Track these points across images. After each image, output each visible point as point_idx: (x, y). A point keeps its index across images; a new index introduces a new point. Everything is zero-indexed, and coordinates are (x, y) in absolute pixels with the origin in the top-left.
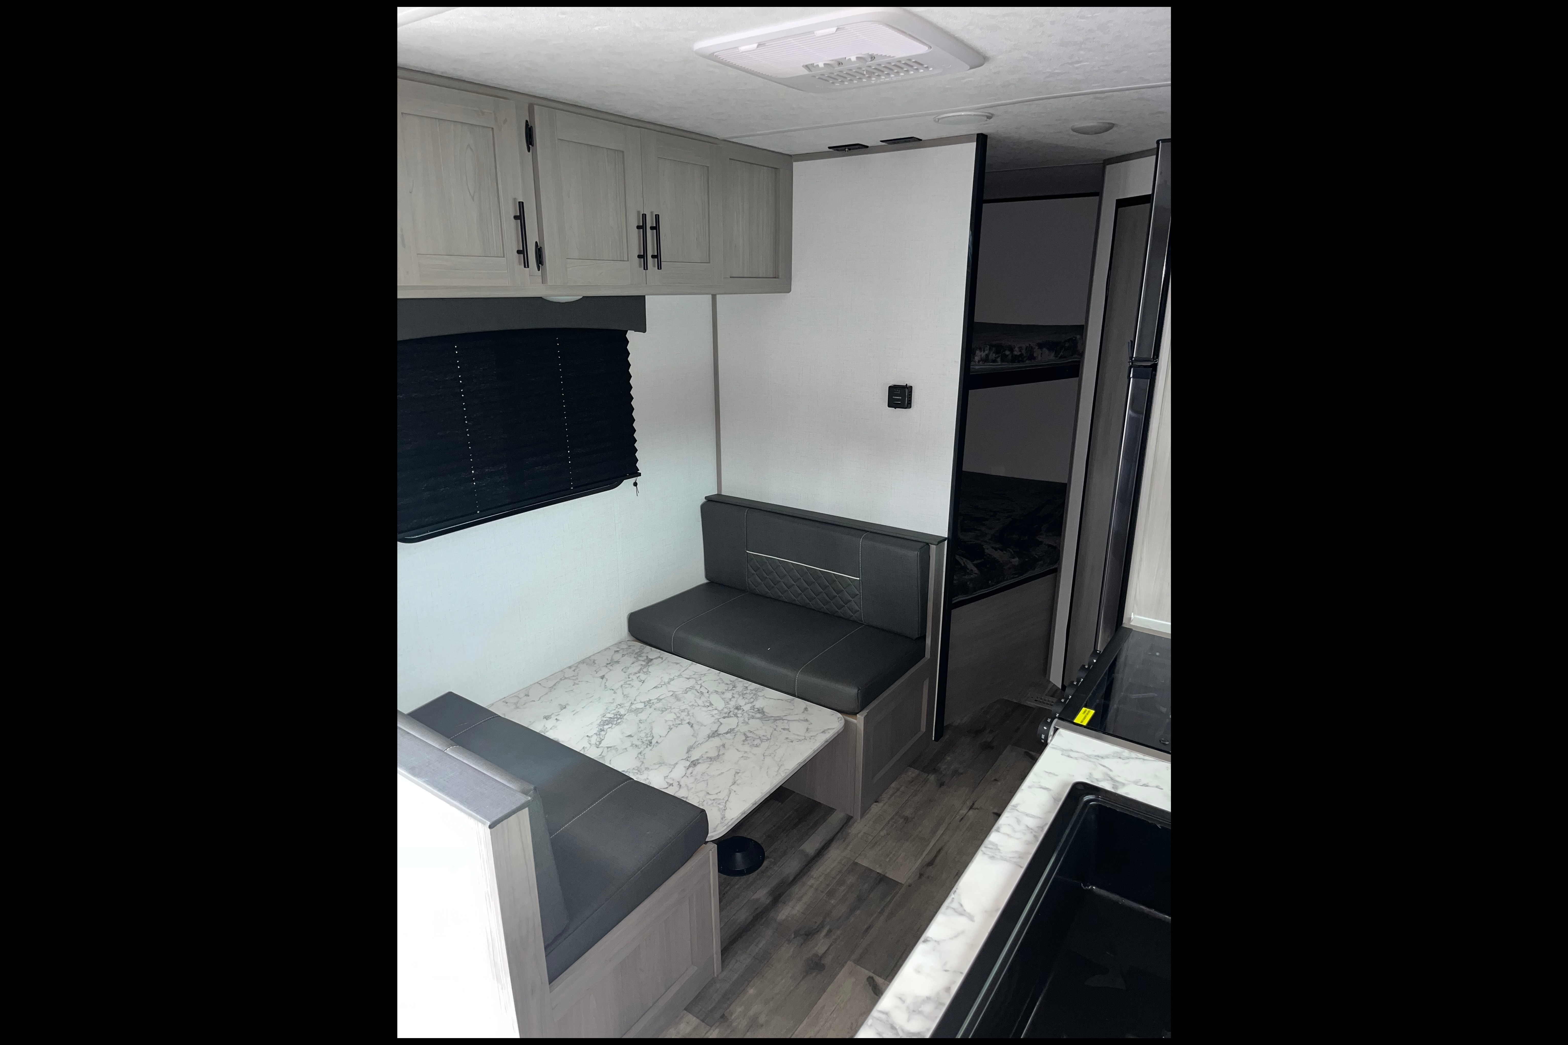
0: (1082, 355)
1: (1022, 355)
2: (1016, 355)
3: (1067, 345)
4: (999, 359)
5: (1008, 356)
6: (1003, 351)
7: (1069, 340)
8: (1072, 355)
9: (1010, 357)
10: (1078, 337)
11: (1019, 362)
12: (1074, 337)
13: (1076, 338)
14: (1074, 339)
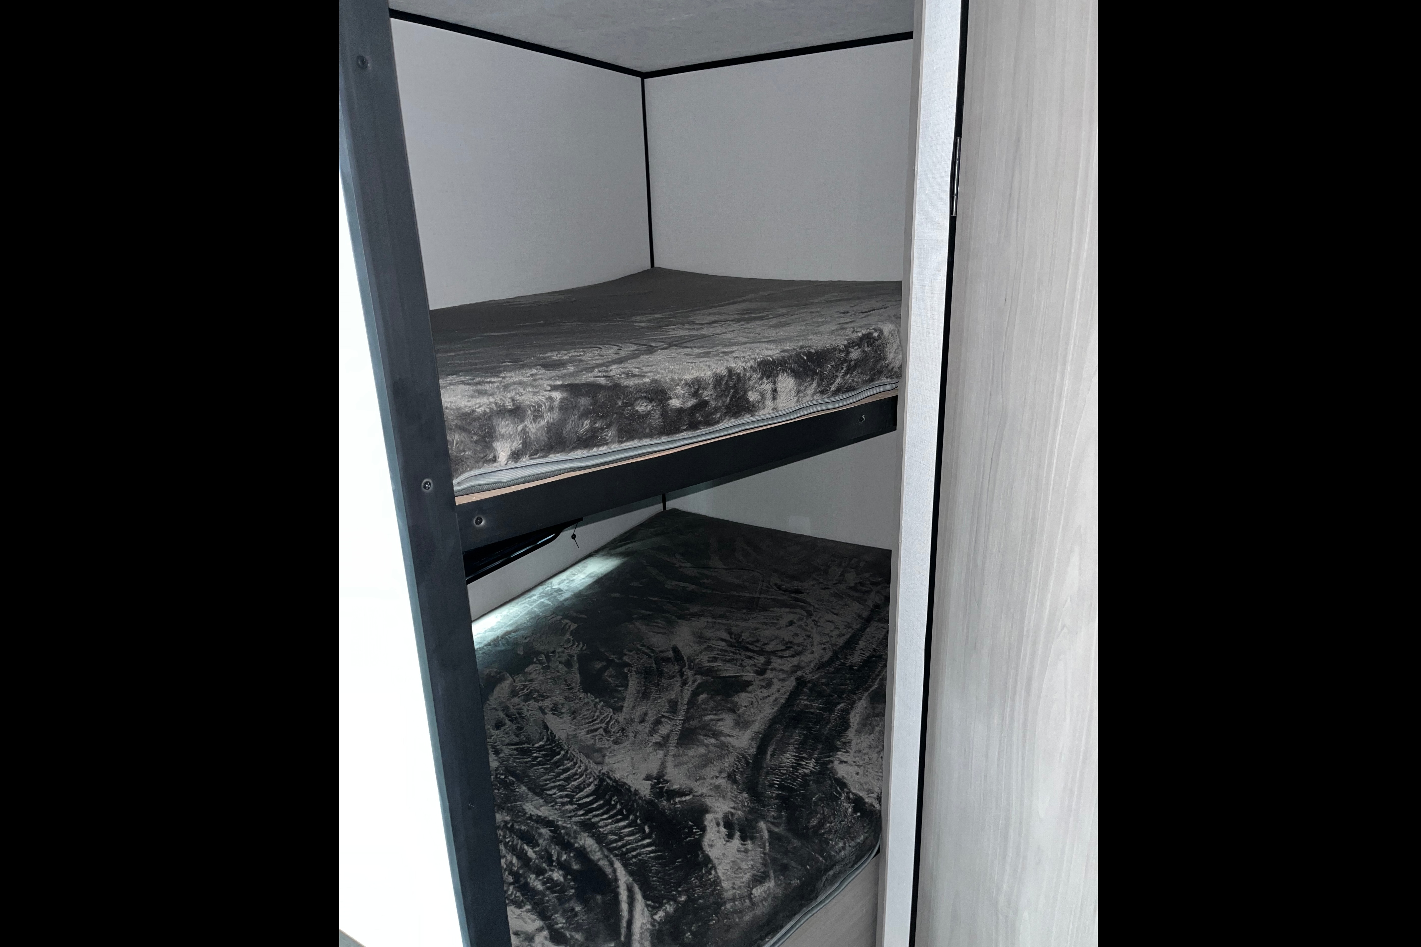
0: (898, 374)
1: (702, 405)
2: (680, 411)
3: (855, 354)
4: (611, 433)
5: (648, 414)
6: (625, 405)
7: (859, 343)
8: (872, 380)
9: (656, 420)
10: (887, 328)
11: (693, 426)
12: (875, 330)
13: (881, 332)
14: (876, 334)
